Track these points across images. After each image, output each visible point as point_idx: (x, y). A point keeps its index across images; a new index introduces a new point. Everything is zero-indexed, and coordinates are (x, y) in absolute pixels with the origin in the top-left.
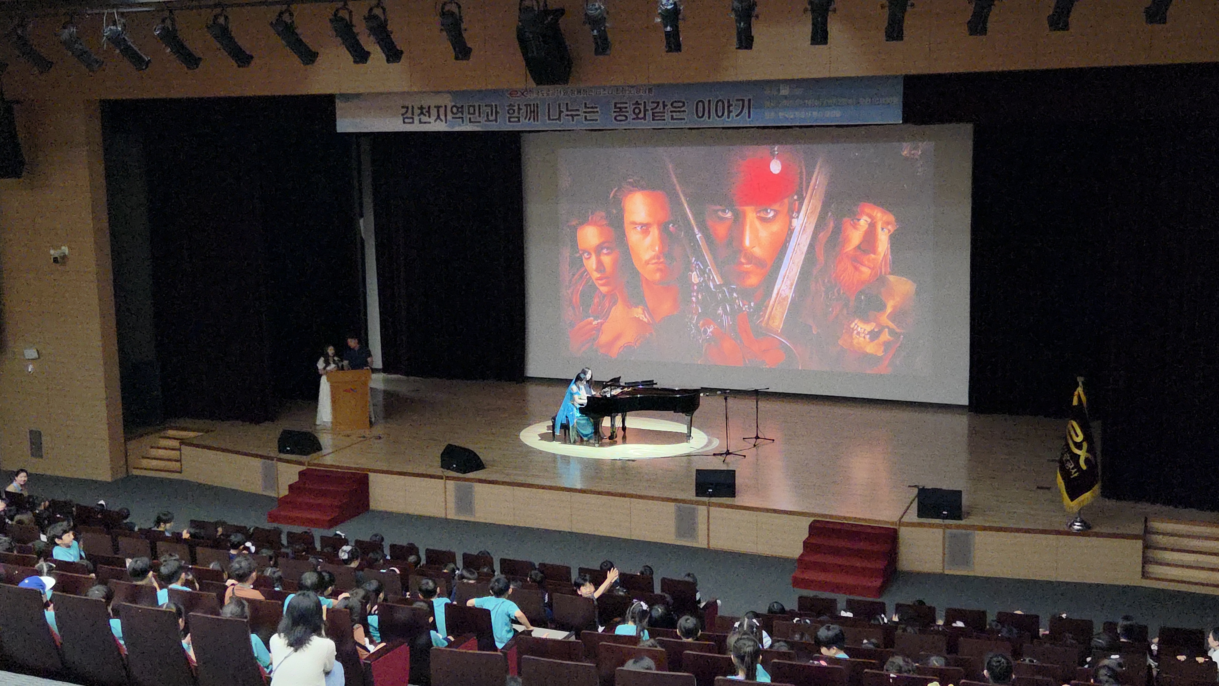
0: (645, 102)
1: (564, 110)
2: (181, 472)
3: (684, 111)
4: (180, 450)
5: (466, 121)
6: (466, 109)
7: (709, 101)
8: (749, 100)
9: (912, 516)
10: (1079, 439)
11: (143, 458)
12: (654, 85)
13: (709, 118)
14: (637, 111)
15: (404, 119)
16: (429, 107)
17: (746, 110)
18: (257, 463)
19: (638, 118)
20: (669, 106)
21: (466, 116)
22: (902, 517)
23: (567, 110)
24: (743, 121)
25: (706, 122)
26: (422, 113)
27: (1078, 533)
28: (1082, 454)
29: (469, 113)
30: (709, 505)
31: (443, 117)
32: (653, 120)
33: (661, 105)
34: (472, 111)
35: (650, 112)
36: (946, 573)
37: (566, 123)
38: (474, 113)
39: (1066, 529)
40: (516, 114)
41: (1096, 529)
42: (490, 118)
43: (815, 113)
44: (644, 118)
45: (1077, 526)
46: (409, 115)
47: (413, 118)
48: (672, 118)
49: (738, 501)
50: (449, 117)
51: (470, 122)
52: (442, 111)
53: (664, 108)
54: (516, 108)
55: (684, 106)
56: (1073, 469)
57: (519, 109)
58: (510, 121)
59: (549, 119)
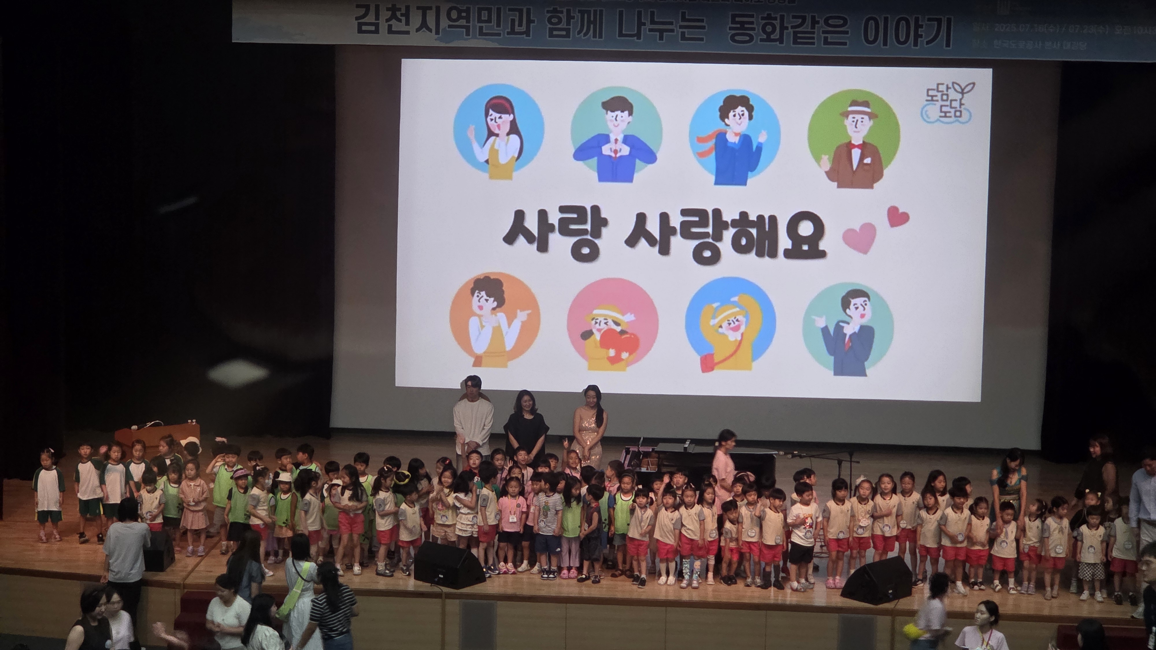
0: (782, 18)
1: (648, 23)
3: (847, 33)
5: (474, 31)
7: (885, 20)
8: (946, 21)
13: (884, 44)
14: (769, 29)
15: (360, 25)
16: (408, 8)
17: (940, 36)
19: (769, 40)
20: (822, 22)
21: (474, 24)
23: (653, 22)
24: (937, 50)
25: (880, 50)
26: (393, 16)
29: (480, 21)
31: (432, 25)
32: (795, 42)
33: (809, 21)
34: (485, 15)
35: (790, 31)
37: (650, 42)
38: (489, 21)
40: (564, 25)
42: (517, 29)
44: (781, 40)
46: (370, 18)
47: (377, 25)
48: (826, 42)
50: (444, 25)
51: (482, 33)
52: (431, 14)
53: (813, 27)
54: (564, 16)
55: (844, 24)
57: (569, 18)
58: (551, 35)
59: (621, 34)
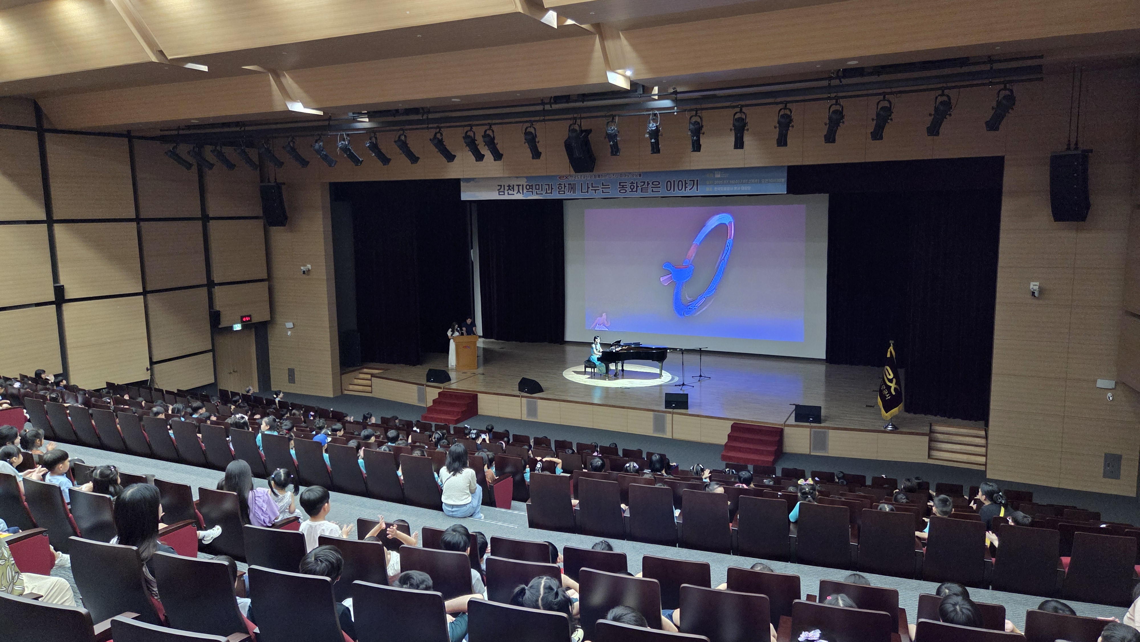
0: (637, 182)
1: (591, 187)
2: (371, 393)
3: (660, 187)
4: (371, 380)
5: (534, 193)
6: (534, 187)
7: (674, 181)
8: (697, 180)
9: (792, 421)
10: (891, 377)
11: (350, 384)
12: (643, 172)
13: (674, 191)
14: (632, 187)
15: (499, 192)
16: (513, 185)
17: (695, 187)
18: (415, 387)
19: (632, 191)
20: (651, 183)
21: (535, 191)
22: (786, 421)
23: (592, 187)
24: (694, 192)
25: (672, 193)
26: (509, 189)
27: (891, 432)
28: (893, 385)
29: (536, 189)
30: (673, 413)
31: (521, 191)
32: (641, 192)
33: (646, 183)
34: (537, 188)
35: (640, 188)
36: (812, 454)
37: (591, 194)
38: (539, 189)
39: (883, 429)
40: (563, 189)
41: (901, 430)
42: (548, 192)
43: (735, 188)
44: (636, 191)
45: (890, 428)
46: (502, 190)
47: (504, 192)
48: (652, 191)
49: (690, 411)
50: (525, 191)
51: (537, 194)
52: (521, 187)
53: (648, 185)
54: (563, 186)
55: (659, 184)
56: (887, 394)
57: (565, 186)
58: (559, 193)
59: (582, 192)
